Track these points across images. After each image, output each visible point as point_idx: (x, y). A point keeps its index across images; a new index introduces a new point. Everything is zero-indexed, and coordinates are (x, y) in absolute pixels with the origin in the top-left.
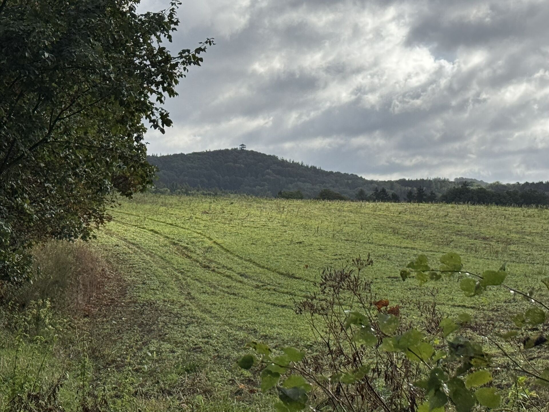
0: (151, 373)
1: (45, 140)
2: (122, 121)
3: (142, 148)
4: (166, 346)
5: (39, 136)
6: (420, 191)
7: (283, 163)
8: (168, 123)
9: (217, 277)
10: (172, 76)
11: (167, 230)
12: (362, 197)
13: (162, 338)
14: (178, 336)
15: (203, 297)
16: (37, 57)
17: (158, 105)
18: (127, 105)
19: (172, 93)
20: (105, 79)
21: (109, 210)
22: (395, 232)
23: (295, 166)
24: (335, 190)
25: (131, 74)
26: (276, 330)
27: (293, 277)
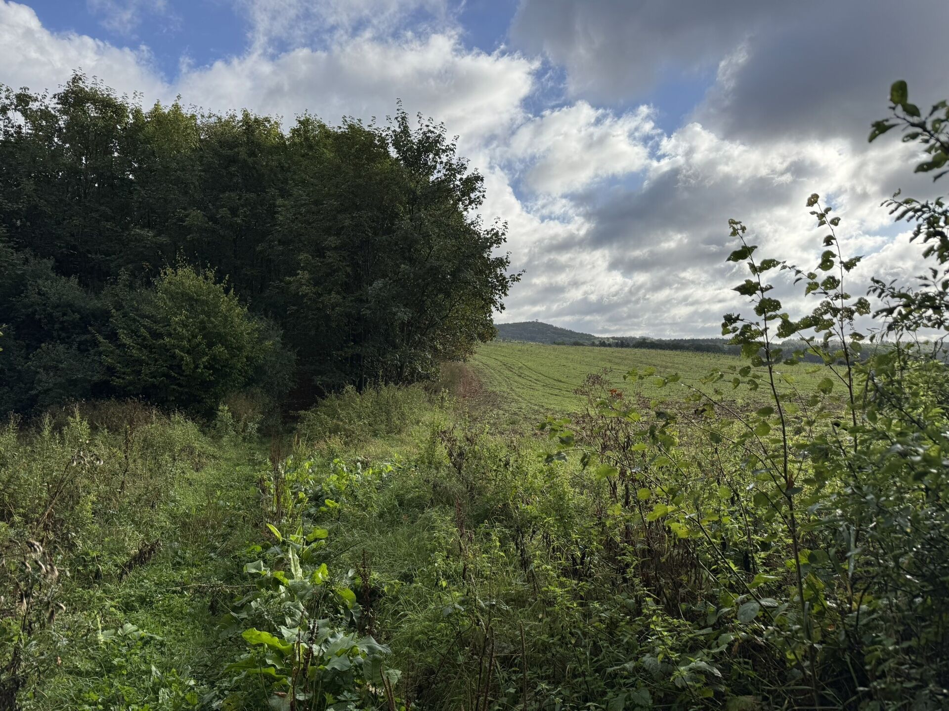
0: (495, 424)
1: (447, 316)
2: (483, 307)
3: (491, 320)
4: (501, 412)
5: (444, 313)
6: (622, 342)
7: (556, 328)
8: (503, 308)
9: (525, 381)
10: (506, 287)
11: (501, 359)
12: (593, 344)
13: (499, 408)
14: (507, 408)
15: (518, 390)
16: (444, 278)
17: (499, 300)
18: (485, 300)
19: (506, 295)
20: (475, 287)
21: (475, 348)
22: (610, 361)
23: (561, 329)
24: (581, 342)
25: (486, 286)
26: (553, 406)
27: (560, 381)
